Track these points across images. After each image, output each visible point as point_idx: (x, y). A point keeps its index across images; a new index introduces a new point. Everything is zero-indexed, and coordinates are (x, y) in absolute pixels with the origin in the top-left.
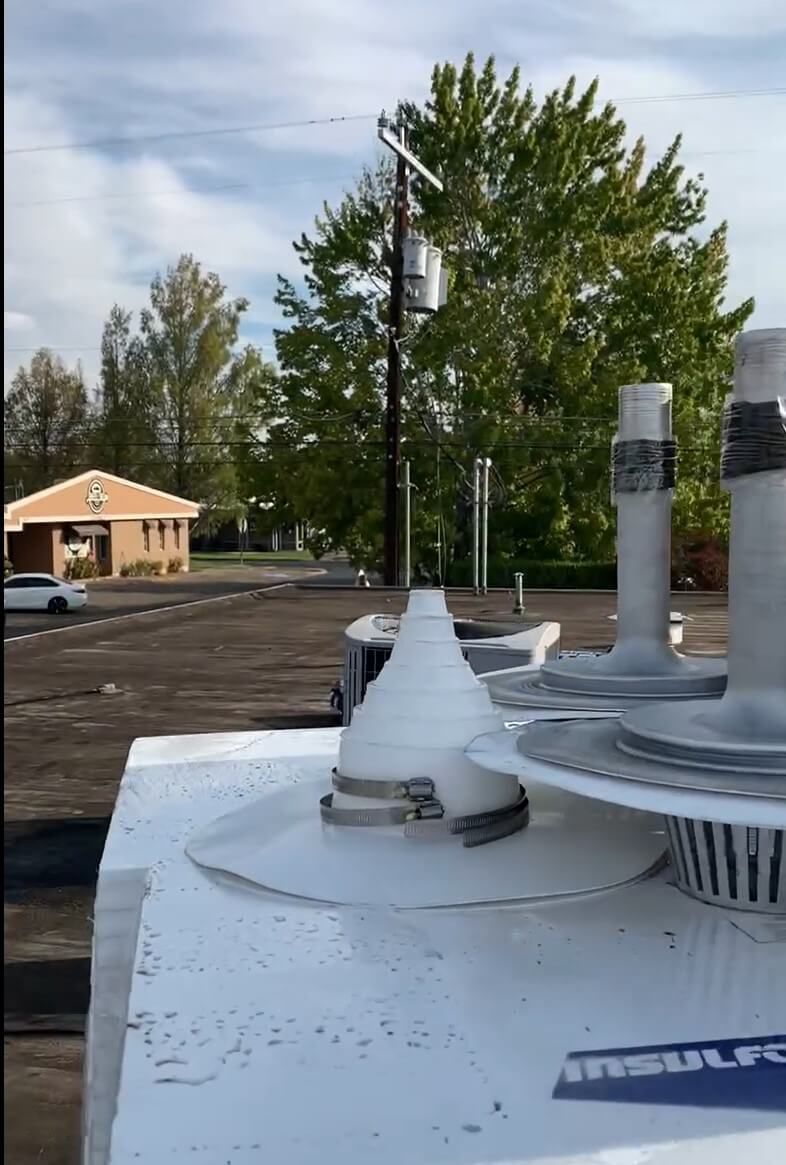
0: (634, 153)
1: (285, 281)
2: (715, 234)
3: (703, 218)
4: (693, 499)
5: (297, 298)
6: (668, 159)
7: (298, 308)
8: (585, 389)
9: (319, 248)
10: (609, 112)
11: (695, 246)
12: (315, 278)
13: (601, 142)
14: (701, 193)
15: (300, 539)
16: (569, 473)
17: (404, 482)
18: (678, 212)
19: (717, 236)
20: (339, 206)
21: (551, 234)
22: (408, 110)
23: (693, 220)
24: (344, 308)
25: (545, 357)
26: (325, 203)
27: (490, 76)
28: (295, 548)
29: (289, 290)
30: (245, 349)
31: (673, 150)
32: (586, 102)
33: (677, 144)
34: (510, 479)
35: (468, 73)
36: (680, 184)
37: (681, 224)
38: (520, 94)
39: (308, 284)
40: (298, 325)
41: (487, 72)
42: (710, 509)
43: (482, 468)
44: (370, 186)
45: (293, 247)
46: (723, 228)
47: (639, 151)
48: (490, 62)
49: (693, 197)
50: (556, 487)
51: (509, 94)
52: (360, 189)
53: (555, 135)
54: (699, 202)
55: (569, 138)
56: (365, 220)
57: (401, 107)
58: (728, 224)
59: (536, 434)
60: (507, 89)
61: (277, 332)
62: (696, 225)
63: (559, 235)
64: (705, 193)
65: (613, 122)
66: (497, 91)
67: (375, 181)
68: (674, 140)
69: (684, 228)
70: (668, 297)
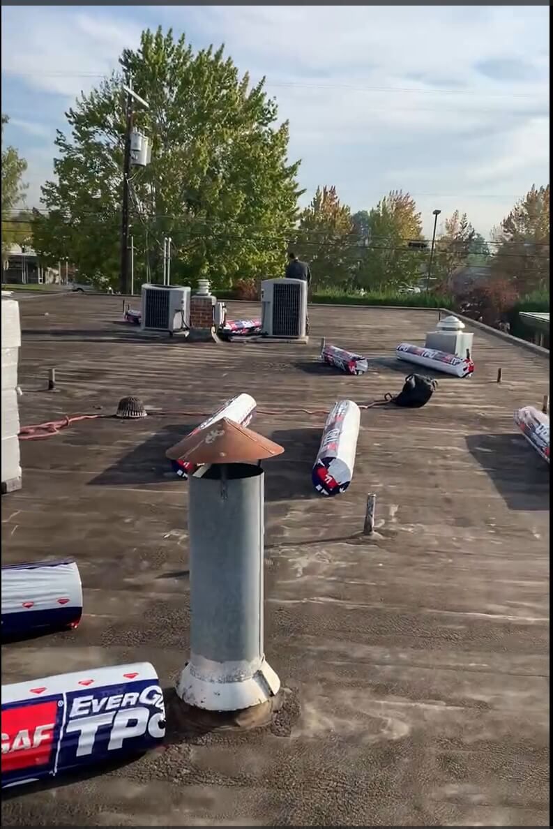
0: (243, 79)
1: (60, 133)
2: (283, 126)
3: (276, 119)
4: (267, 261)
5: (67, 143)
6: (259, 88)
7: (67, 148)
8: (217, 203)
9: (79, 116)
10: (229, 63)
11: (272, 133)
12: (76, 132)
13: (226, 78)
14: (275, 106)
15: (41, 277)
16: (208, 246)
17: (131, 246)
18: (264, 115)
19: (284, 128)
20: (90, 95)
21: (200, 124)
22: (128, 53)
23: (269, 120)
24: (93, 149)
25: (197, 187)
26: (82, 92)
27: (170, 38)
28: (38, 283)
29: (62, 138)
30: (8, 149)
31: (261, 84)
32: (218, 56)
33: (263, 81)
34: (179, 247)
35: (159, 36)
36: (266, 101)
37: (266, 122)
38: (185, 47)
39: (73, 136)
40: (67, 156)
41: (168, 36)
42: (275, 267)
43: (167, 242)
44: (107, 87)
45: (65, 116)
46: (287, 123)
47: (246, 79)
48: (171, 31)
49: (271, 109)
50: (202, 252)
51: (180, 47)
52: (101, 86)
53: (202, 74)
54: (274, 111)
55: (209, 77)
56: (104, 105)
57: (125, 51)
58: (289, 121)
59: (193, 223)
60: (179, 44)
61: (56, 160)
62: (273, 122)
63: (204, 125)
64: (277, 106)
65: (232, 67)
66: (174, 46)
67: (110, 84)
68: (262, 79)
69: (267, 123)
70: (257, 159)
